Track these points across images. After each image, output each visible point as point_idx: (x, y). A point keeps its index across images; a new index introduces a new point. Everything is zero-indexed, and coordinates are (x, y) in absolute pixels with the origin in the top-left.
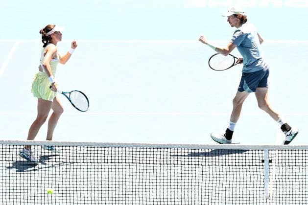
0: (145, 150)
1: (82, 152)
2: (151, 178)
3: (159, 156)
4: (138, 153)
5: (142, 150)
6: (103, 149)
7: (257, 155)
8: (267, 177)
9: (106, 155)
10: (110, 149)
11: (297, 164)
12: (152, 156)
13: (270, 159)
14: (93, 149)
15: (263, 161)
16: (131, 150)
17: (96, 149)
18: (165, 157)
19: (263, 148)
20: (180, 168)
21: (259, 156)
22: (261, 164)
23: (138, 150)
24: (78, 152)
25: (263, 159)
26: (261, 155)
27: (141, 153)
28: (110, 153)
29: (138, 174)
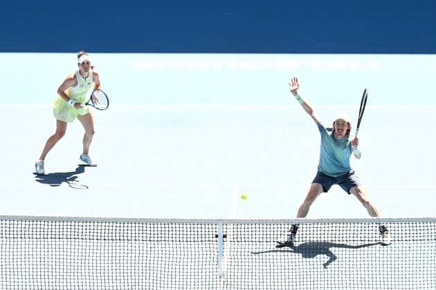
0: (88, 224)
1: (20, 226)
2: (95, 255)
3: (103, 231)
4: (80, 228)
5: (85, 224)
6: (42, 223)
7: (211, 230)
8: (221, 253)
9: (46, 230)
10: (50, 224)
11: (254, 240)
12: (96, 231)
13: (225, 234)
14: (31, 223)
15: (217, 236)
16: (73, 224)
17: (35, 223)
18: (111, 231)
19: (216, 222)
20: (126, 244)
21: (213, 230)
22: (215, 239)
23: (81, 224)
24: (15, 226)
25: (217, 233)
26: (214, 230)
27: (84, 228)
28: (50, 227)
29: (80, 251)
